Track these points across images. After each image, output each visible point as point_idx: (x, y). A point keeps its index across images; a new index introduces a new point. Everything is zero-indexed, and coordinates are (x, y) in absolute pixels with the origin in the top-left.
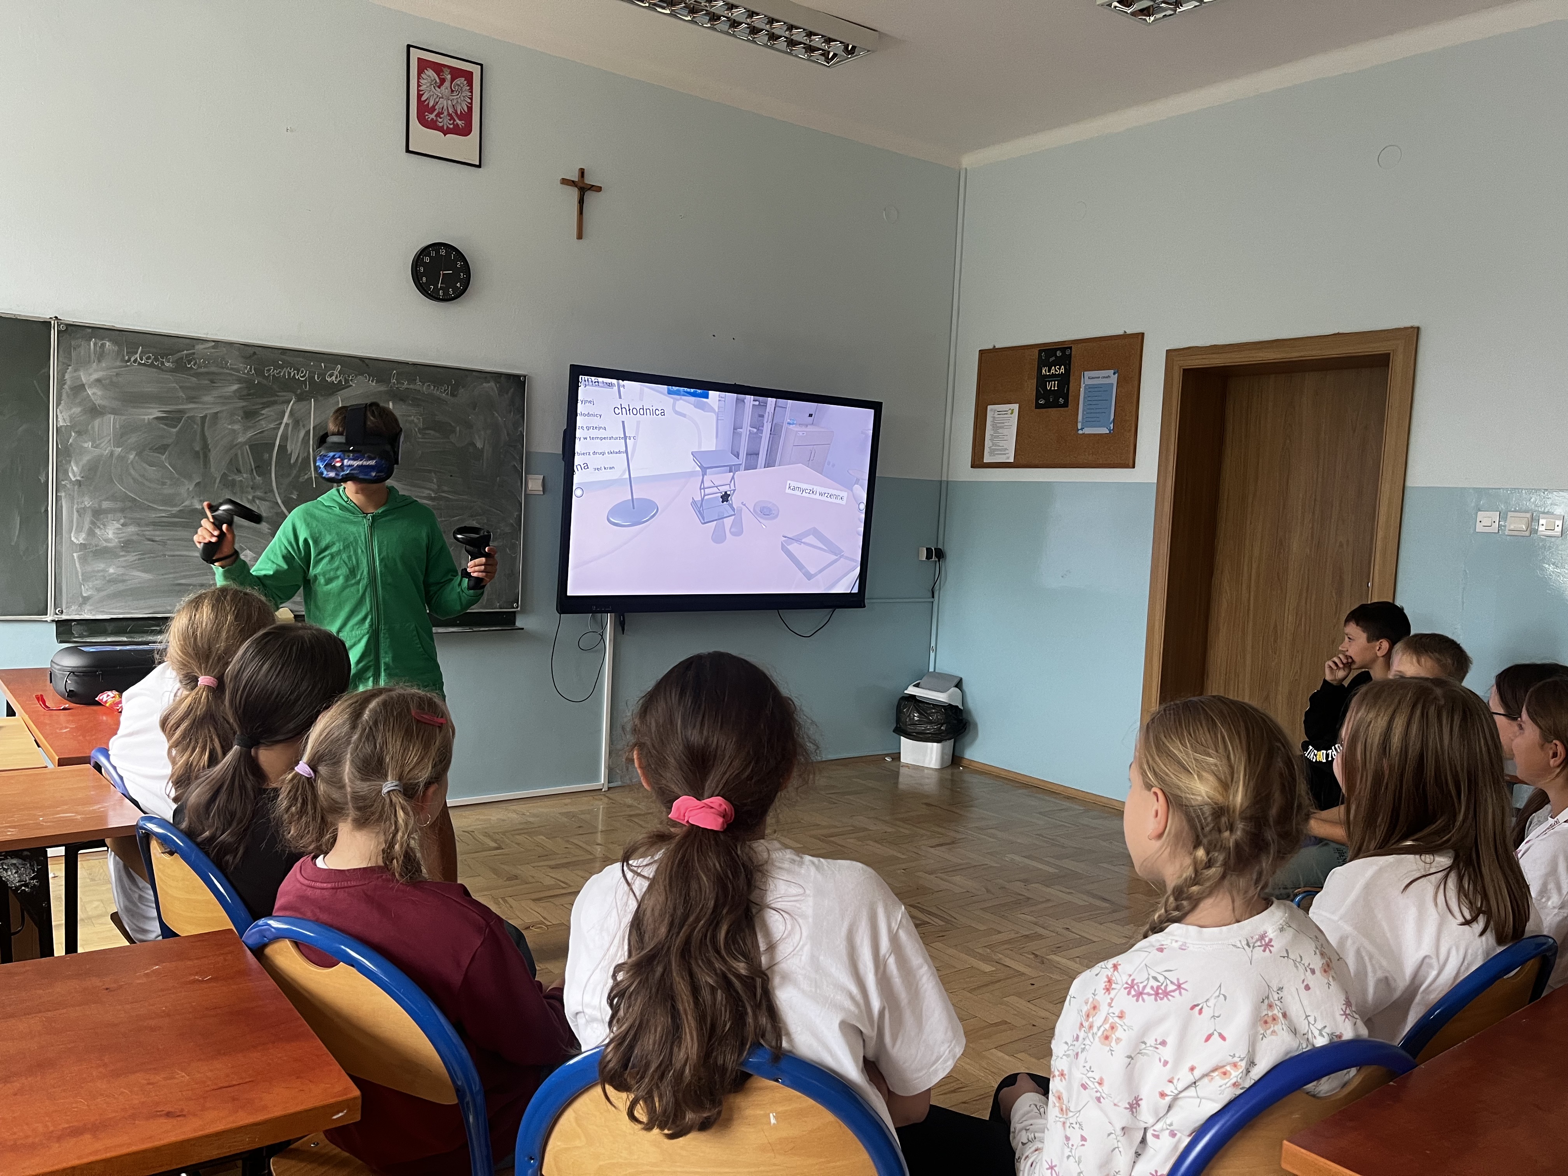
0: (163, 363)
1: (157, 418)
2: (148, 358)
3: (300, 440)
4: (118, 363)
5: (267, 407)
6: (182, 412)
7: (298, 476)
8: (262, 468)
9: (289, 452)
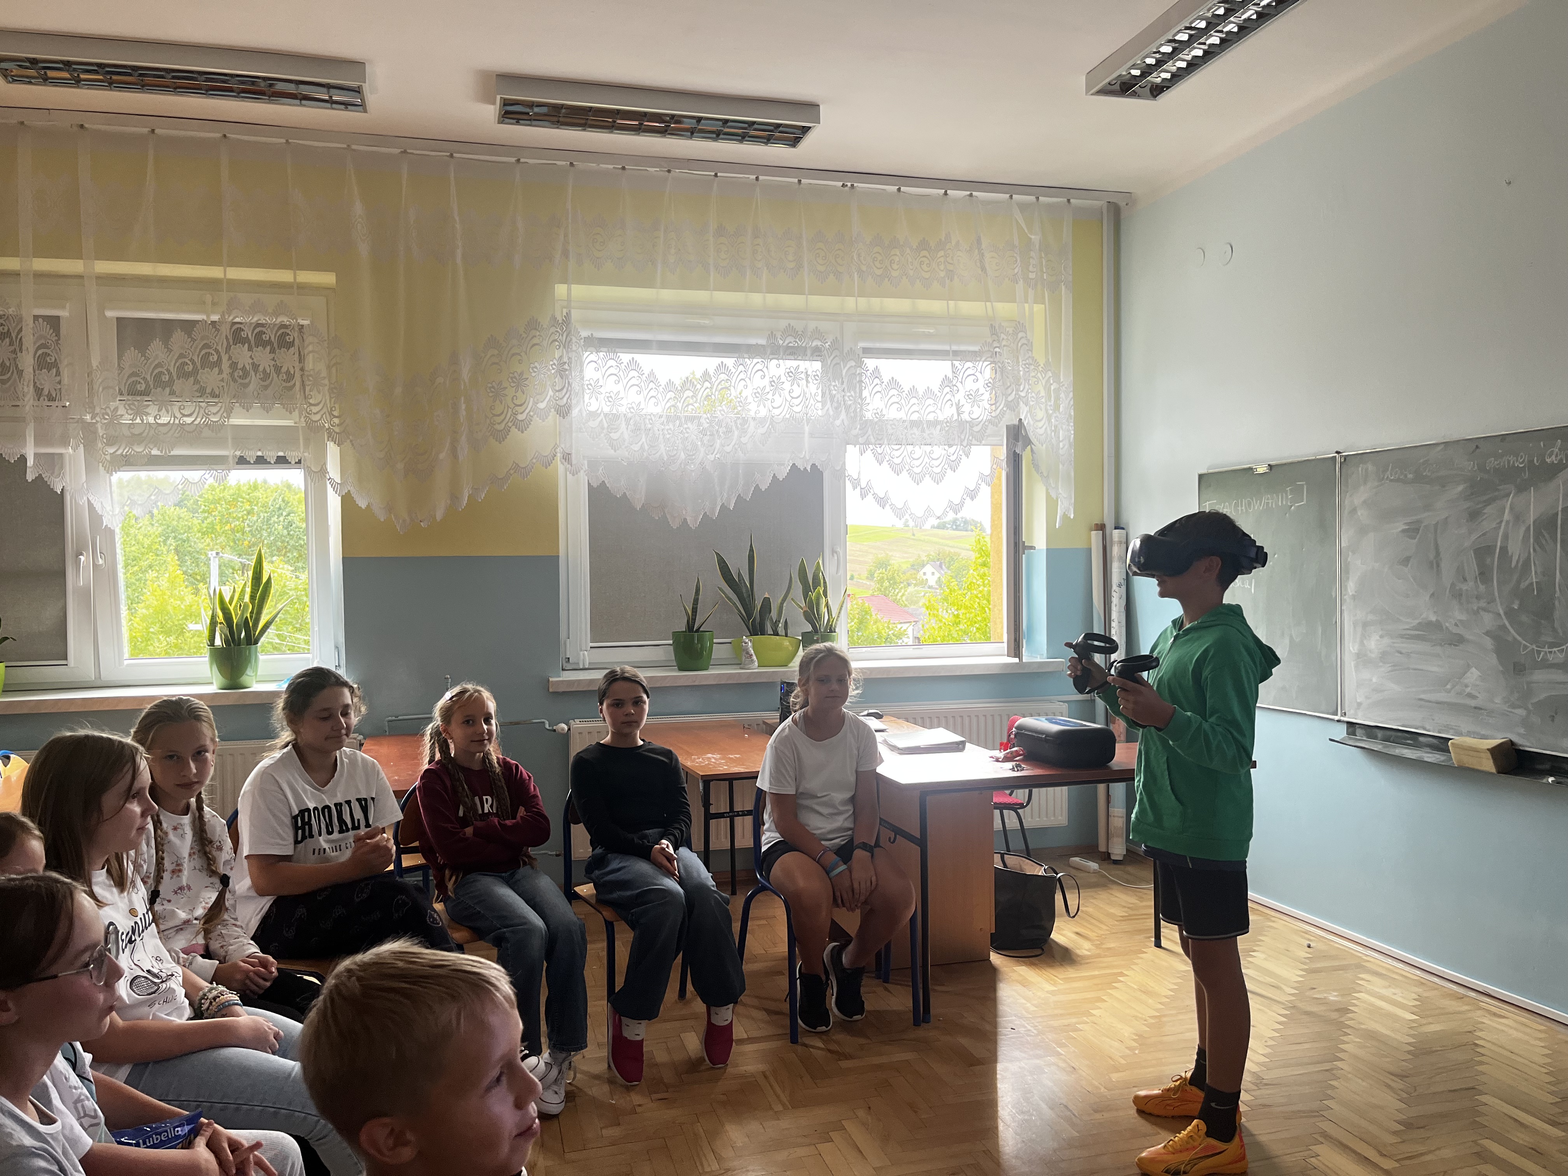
0: (1406, 476)
1: (1404, 531)
2: (1396, 473)
3: (1521, 538)
4: (1376, 484)
5: (1490, 504)
6: (1419, 522)
7: (1519, 582)
8: (1484, 575)
9: (1510, 554)
